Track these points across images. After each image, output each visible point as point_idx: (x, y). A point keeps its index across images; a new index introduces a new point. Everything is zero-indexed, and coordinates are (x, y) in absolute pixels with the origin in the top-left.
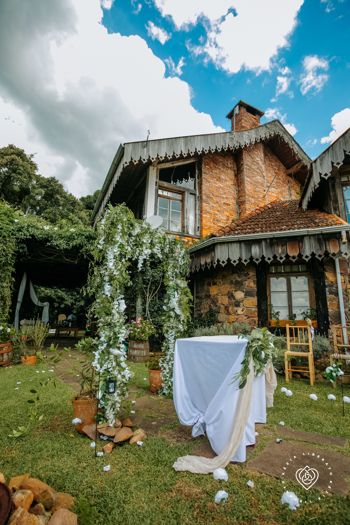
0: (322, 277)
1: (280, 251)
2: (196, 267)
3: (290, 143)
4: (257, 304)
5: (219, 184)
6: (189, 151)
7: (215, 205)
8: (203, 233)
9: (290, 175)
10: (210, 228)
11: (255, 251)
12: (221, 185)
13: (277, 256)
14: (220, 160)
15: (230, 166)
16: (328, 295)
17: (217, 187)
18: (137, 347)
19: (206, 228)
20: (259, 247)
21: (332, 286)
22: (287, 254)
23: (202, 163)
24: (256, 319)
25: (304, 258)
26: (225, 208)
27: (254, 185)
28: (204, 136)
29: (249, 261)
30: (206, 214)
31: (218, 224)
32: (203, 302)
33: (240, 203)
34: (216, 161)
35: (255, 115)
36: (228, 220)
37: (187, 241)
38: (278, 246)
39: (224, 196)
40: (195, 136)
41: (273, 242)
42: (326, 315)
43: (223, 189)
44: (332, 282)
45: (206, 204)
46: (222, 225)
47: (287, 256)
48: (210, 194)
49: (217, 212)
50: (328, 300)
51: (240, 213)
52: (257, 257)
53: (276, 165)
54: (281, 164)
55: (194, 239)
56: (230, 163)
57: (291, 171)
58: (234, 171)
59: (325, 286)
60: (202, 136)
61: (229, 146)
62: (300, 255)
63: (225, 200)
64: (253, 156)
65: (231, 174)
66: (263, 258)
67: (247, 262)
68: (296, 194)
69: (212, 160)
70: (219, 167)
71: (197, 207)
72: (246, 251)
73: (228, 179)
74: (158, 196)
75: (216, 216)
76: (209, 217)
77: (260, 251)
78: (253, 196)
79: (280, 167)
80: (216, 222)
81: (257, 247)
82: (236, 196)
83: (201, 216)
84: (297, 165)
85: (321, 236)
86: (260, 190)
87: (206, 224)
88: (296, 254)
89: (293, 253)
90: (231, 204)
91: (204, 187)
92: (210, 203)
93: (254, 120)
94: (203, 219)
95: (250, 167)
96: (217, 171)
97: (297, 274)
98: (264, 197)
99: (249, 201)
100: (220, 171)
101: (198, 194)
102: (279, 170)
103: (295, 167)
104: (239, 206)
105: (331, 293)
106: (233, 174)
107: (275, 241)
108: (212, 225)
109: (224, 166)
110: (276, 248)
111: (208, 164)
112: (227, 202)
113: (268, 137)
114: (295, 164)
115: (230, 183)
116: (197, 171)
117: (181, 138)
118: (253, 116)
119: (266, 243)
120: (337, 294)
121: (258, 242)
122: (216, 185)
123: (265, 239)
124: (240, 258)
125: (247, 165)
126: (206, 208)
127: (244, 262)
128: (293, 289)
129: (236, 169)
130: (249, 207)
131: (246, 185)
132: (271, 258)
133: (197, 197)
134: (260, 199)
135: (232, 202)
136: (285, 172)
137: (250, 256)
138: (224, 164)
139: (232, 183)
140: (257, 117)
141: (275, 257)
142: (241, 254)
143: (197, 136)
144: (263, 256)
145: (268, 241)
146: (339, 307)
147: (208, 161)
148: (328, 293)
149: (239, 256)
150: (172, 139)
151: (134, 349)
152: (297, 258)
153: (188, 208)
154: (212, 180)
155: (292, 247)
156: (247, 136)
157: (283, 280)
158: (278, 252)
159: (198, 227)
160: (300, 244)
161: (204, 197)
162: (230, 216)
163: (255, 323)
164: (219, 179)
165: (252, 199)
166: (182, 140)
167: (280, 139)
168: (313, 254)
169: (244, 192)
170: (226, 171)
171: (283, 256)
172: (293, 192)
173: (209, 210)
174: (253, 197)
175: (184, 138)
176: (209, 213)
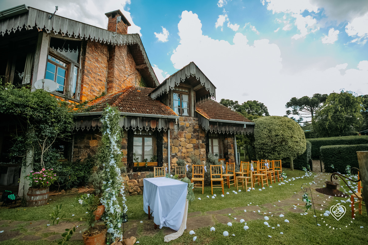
0: (162, 139)
1: (147, 125)
2: (86, 127)
3: (142, 51)
4: (127, 154)
5: (97, 64)
6: (85, 36)
7: (92, 79)
8: (83, 99)
9: (137, 70)
10: (87, 95)
11: (133, 123)
12: (98, 65)
13: (145, 127)
14: (99, 46)
15: (105, 53)
16: (164, 149)
17: (95, 66)
18: (40, 193)
19: (85, 95)
20: (136, 121)
21: (165, 144)
22: (150, 127)
23: (87, 44)
24: (126, 163)
25: (158, 130)
26: (99, 82)
27: (119, 71)
28: (96, 28)
29: (129, 129)
30: (86, 84)
31: (93, 94)
32: (82, 151)
33: (109, 82)
34: (97, 46)
35: (125, 24)
36: (100, 91)
37: (70, 103)
38: (146, 121)
39: (99, 74)
40: (91, 25)
41: (144, 119)
42: (162, 159)
43: (99, 69)
44: (166, 142)
45: (87, 77)
46: (96, 94)
47: (150, 128)
48: (90, 70)
49: (93, 85)
50: (163, 151)
51: (108, 88)
52: (134, 127)
53: (131, 61)
54: (134, 61)
55: (75, 103)
56: (105, 51)
57: (138, 67)
58: (107, 57)
59: (162, 144)
60: (95, 27)
61: (111, 41)
62: (156, 128)
63: (99, 77)
64: (121, 52)
65: (105, 59)
66: (137, 127)
67: (128, 129)
68: (138, 82)
69: (94, 45)
70: (98, 52)
71: (79, 77)
72: (128, 122)
73: (103, 62)
74: (48, 60)
75: (93, 88)
76: (88, 87)
77: (136, 123)
78: (118, 78)
79: (133, 63)
80: (92, 92)
81: (135, 121)
82: (106, 75)
83: (82, 86)
84: (143, 65)
85: (167, 119)
86: (122, 75)
87: (85, 92)
88: (155, 128)
89: (153, 127)
90: (103, 80)
91: (86, 64)
92: (90, 77)
93: (125, 27)
94: (83, 88)
95: (119, 59)
96: (96, 54)
97: (148, 136)
98: (124, 81)
99: (115, 81)
100: (98, 55)
101: (80, 67)
102: (132, 64)
103: (142, 66)
104: (108, 83)
105: (165, 148)
106: (107, 59)
107: (145, 118)
108: (89, 93)
109: (102, 52)
110: (145, 123)
111: (91, 47)
112: (100, 79)
113: (133, 44)
114: (142, 64)
115: (104, 65)
116: (82, 49)
117: (80, 23)
118: (124, 24)
119: (140, 119)
120: (167, 148)
121: (135, 118)
122: (95, 65)
123: (140, 117)
124: (124, 126)
125: (117, 56)
126: (86, 80)
127: (126, 129)
128: (145, 144)
129: (108, 56)
130: (115, 86)
131: (115, 70)
132: (142, 128)
133: (80, 70)
134: (121, 82)
135: (104, 79)
136: (135, 67)
137: (130, 125)
138: (101, 50)
139: (105, 66)
140: (126, 25)
141: (144, 128)
142: (124, 124)
143: (92, 26)
144: (137, 126)
145: (141, 118)
146: (168, 155)
147: (91, 44)
148: (163, 147)
149: (123, 125)
150: (73, 21)
151: (37, 195)
152: (155, 130)
153: (72, 77)
154: (92, 60)
155: (153, 124)
156: (122, 39)
157: (141, 139)
158: (146, 125)
159: (79, 93)
160: (157, 122)
161: (86, 72)
162: (101, 89)
163: (125, 165)
164: (97, 61)
165: (117, 81)
166: (81, 25)
167: (138, 47)
168: (162, 129)
169: (113, 75)
170: (102, 56)
171: (148, 128)
172: (137, 80)
173: (88, 82)
174: (118, 80)
175: (82, 24)
176: (88, 84)
